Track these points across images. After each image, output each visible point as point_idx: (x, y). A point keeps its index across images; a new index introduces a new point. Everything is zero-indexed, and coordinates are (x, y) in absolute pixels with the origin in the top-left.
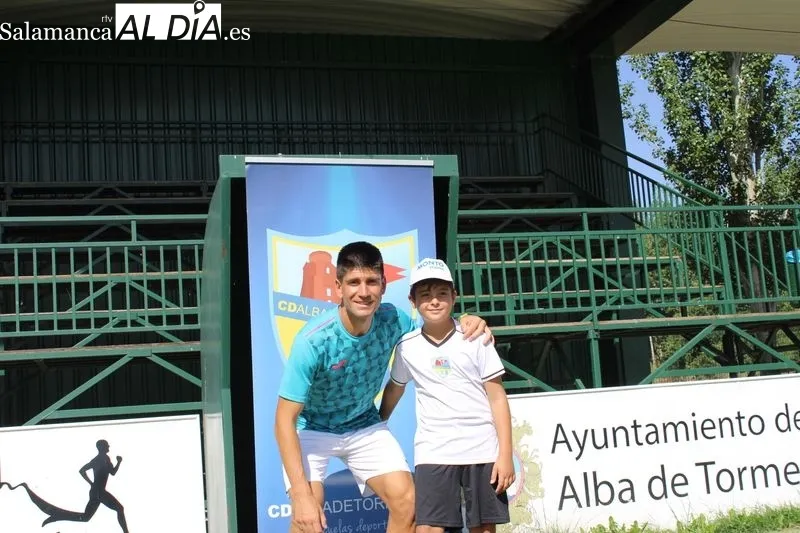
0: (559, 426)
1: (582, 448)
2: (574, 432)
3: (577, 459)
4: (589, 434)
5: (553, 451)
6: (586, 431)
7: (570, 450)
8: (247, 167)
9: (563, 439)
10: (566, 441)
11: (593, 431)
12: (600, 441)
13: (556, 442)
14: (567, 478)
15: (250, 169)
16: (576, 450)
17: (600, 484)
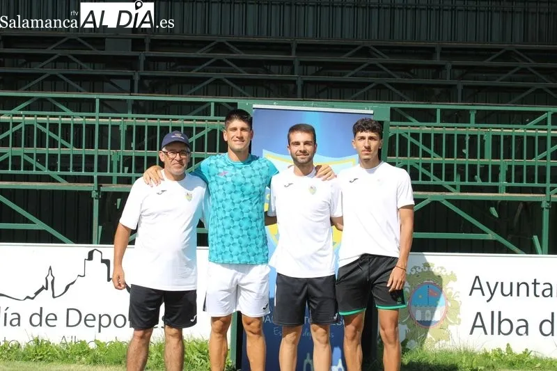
0: (477, 277)
1: (492, 294)
2: (488, 283)
3: (488, 301)
4: (499, 285)
5: (470, 294)
6: (497, 283)
7: (483, 295)
8: (254, 110)
9: (479, 287)
10: (481, 288)
11: (502, 283)
12: (507, 291)
13: (473, 288)
14: (479, 314)
15: (256, 112)
16: (488, 295)
17: (503, 320)
